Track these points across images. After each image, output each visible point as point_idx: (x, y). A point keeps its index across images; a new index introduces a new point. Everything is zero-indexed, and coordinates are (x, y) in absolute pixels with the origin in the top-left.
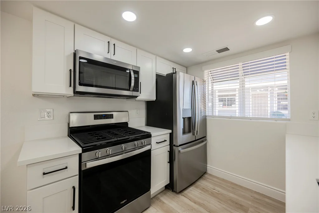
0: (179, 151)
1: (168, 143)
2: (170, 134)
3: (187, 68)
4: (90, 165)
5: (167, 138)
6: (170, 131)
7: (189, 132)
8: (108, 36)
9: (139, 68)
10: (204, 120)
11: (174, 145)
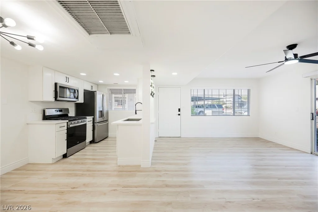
0: (97, 125)
1: (92, 122)
2: (93, 118)
3: (98, 85)
4: (71, 126)
5: (92, 119)
6: (93, 117)
7: (101, 117)
8: (65, 74)
9: (78, 88)
10: (107, 113)
11: (95, 123)
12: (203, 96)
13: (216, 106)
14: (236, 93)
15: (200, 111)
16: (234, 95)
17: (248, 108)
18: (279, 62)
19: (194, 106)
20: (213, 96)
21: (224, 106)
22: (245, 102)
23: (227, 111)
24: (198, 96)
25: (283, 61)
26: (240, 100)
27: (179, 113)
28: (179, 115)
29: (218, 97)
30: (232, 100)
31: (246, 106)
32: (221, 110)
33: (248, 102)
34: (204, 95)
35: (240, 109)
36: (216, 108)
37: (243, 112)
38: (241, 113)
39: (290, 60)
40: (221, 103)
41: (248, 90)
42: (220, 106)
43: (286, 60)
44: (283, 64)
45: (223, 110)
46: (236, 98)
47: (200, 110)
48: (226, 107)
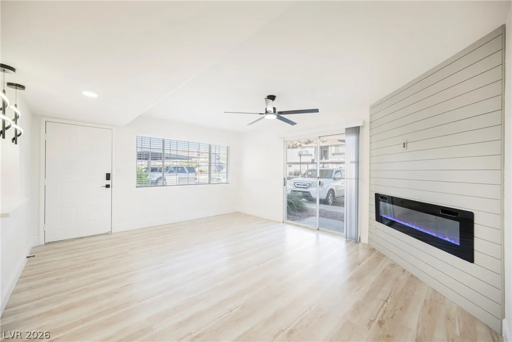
12: (161, 151)
13: (186, 169)
14: (213, 151)
15: (158, 177)
16: (210, 153)
17: (227, 173)
18: (260, 114)
19: (147, 168)
20: (179, 153)
21: (197, 170)
22: (224, 164)
23: (200, 177)
24: (152, 151)
25: (263, 114)
26: (217, 161)
27: (108, 182)
28: (108, 186)
29: (186, 154)
30: (207, 160)
31: (224, 170)
32: (192, 175)
33: (227, 164)
34: (163, 149)
35: (218, 174)
36: (186, 172)
37: (222, 178)
38: (219, 179)
39: (270, 113)
40: (194, 165)
41: (227, 147)
42: (191, 170)
43: (267, 112)
44: (264, 117)
45: (196, 175)
46: (213, 156)
47: (157, 175)
48: (201, 171)
